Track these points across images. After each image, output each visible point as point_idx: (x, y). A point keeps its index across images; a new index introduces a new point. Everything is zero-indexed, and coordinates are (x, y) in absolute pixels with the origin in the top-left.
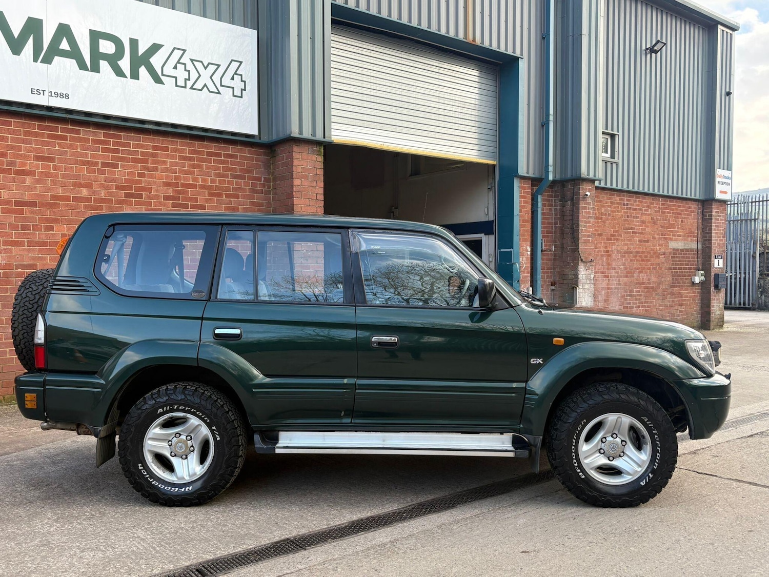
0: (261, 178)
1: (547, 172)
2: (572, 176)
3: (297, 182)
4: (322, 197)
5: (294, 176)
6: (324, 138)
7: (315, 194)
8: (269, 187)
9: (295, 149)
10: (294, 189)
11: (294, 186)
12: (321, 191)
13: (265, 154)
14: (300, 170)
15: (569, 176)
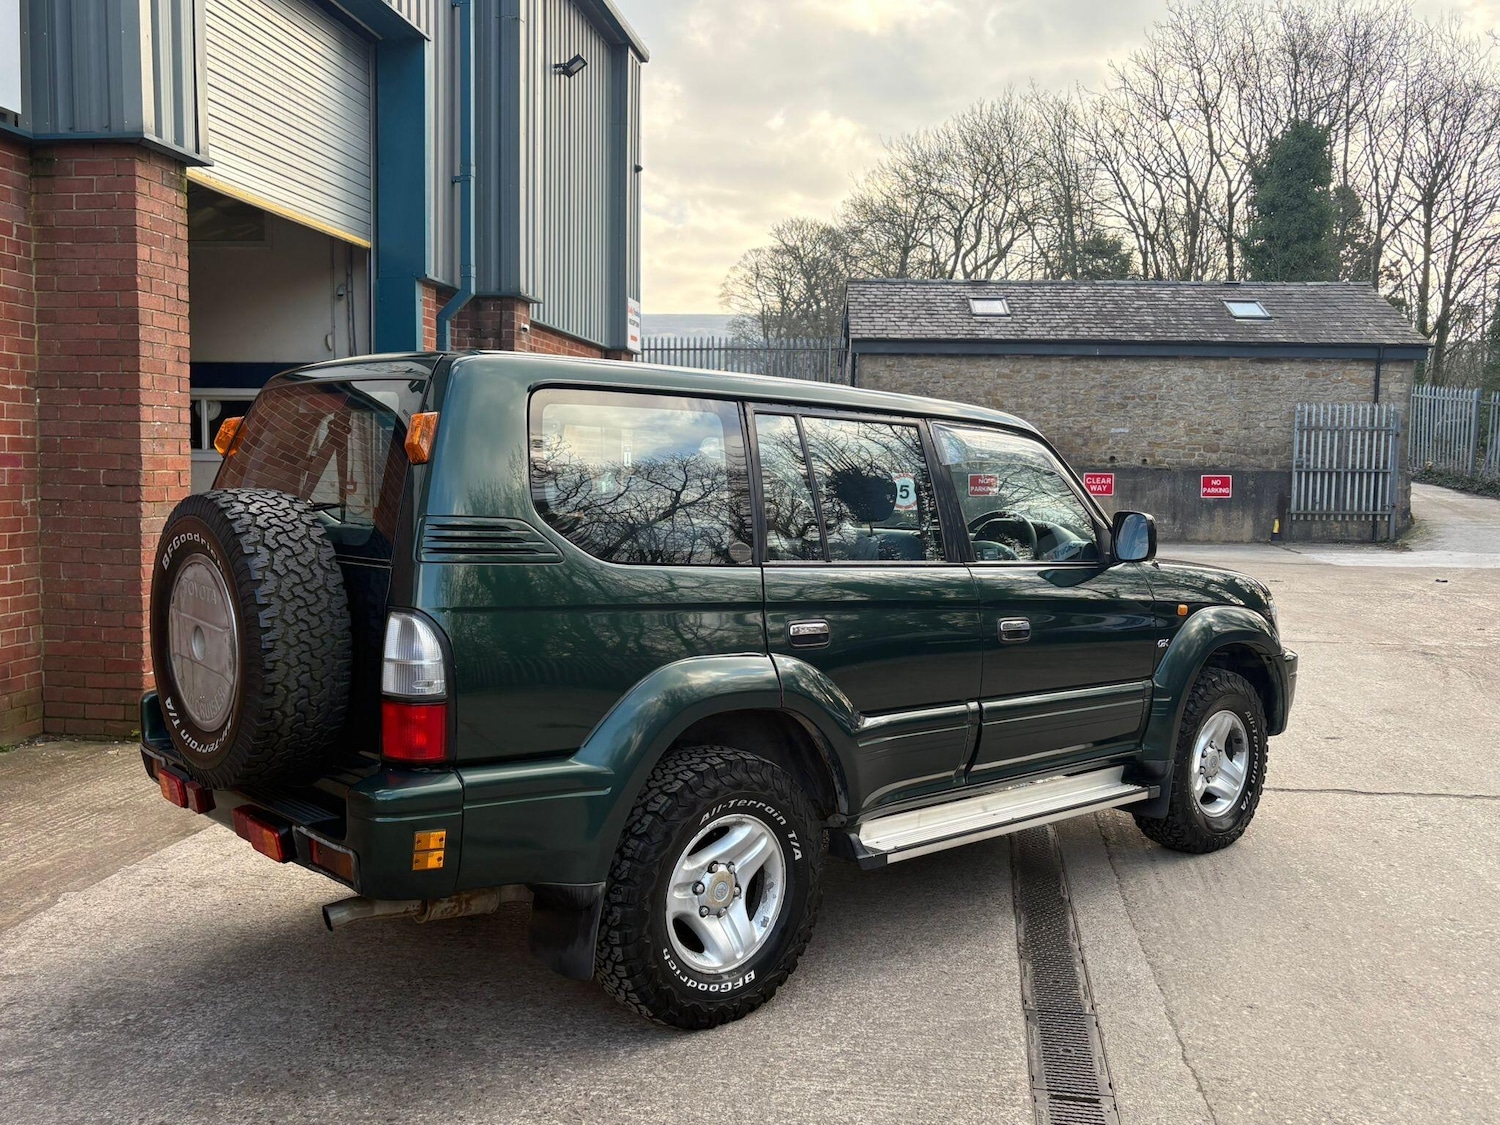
0: (11, 225)
1: (466, 277)
2: (500, 289)
3: (143, 252)
4: (184, 295)
5: (139, 238)
6: (197, 151)
7: (174, 286)
8: (28, 254)
9: (140, 169)
10: (139, 269)
11: (139, 263)
12: (184, 279)
13: (20, 167)
14: (147, 223)
15: (493, 288)
